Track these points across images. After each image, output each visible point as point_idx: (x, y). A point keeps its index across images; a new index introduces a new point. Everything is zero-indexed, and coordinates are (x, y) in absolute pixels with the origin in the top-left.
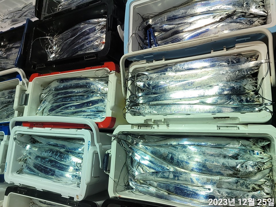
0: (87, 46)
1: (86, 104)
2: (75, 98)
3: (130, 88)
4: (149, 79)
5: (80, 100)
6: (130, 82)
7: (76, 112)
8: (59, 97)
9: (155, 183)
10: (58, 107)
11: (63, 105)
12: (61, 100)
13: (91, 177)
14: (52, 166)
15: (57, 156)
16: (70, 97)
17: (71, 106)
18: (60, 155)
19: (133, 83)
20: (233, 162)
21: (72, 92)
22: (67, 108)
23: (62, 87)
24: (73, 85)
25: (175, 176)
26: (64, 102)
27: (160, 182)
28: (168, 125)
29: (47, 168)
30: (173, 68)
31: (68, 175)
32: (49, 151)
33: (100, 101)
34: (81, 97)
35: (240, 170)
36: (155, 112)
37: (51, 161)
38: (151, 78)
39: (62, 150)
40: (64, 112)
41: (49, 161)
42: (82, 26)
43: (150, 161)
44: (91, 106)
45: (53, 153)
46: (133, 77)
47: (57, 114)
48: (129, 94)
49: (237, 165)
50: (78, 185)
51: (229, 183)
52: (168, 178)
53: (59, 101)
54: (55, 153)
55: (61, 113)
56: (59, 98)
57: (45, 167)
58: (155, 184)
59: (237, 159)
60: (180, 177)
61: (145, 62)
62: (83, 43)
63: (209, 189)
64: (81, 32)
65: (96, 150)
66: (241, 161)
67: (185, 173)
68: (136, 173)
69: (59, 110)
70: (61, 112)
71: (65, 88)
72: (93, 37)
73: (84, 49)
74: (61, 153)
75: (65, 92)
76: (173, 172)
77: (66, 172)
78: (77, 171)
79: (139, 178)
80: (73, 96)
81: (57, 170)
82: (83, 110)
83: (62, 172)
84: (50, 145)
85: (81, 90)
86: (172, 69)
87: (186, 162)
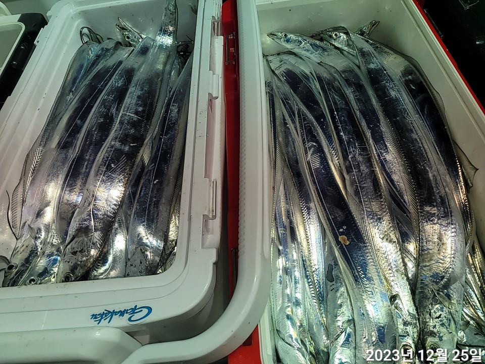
2: (360, 159)
5: (353, 182)
8: (349, 92)
10: (309, 100)
11: (320, 117)
12: (335, 103)
16: (359, 136)
17: (319, 150)
21: (379, 139)
22: (310, 135)
26: (333, 117)
34: (368, 184)
40: (291, 125)
41: (106, 116)
47: (279, 104)
53: (334, 98)
55: (287, 117)
56: (343, 96)
69: (298, 104)
75: (374, 112)
80: (364, 149)
85: (400, 176)
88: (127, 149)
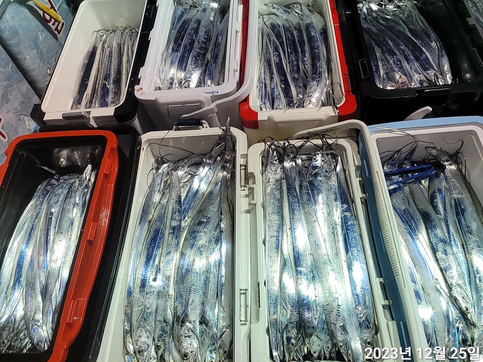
0: (391, 61)
1: (283, 78)
2: (294, 59)
3: (309, 144)
4: (326, 174)
5: (290, 67)
6: (318, 142)
7: (270, 65)
8: (295, 33)
9: (166, 200)
10: (278, 36)
11: (282, 43)
13: (168, 104)
14: (185, 46)
15: (199, 50)
16: (296, 51)
17: (279, 56)
18: (201, 53)
19: (318, 148)
20: (194, 316)
21: (303, 52)
22: (276, 49)
23: (313, 34)
24: (316, 51)
25: (174, 228)
26: (287, 43)
27: (167, 208)
28: (248, 211)
29: (182, 40)
30: (348, 214)
31: (174, 72)
32: (206, 37)
33: (289, 100)
34: (295, 68)
35: (183, 326)
36: (268, 190)
37: (192, 43)
38: (328, 178)
39: (209, 56)
40: (269, 46)
41: (191, 40)
42: (434, 44)
43: (197, 191)
44: (281, 87)
45: (204, 43)
46: (329, 147)
47: (265, 37)
48: (298, 143)
49: (190, 322)
50: (158, 88)
51: (165, 310)
52: (172, 218)
53: (288, 35)
54: (204, 46)
55: (268, 42)
56: (292, 34)
57: (183, 36)
58: (164, 201)
59: (201, 323)
60: (173, 237)
61: (357, 164)
62: (397, 53)
63: (155, 280)
64: (421, 44)
65: (206, 105)
66: (198, 329)
67: (178, 244)
68: (180, 173)
69: (273, 37)
70: (270, 41)
71: (311, 39)
72: (411, 68)
73: (385, 57)
74: (204, 55)
75: (304, 41)
76: (180, 226)
77: (176, 68)
78: (179, 84)
79: (174, 178)
80: (297, 56)
81: (179, 54)
82: (274, 76)
83: (177, 63)
84: (217, 36)
85: (309, 66)
86: (346, 211)
87: (193, 245)
88: (202, 52)
